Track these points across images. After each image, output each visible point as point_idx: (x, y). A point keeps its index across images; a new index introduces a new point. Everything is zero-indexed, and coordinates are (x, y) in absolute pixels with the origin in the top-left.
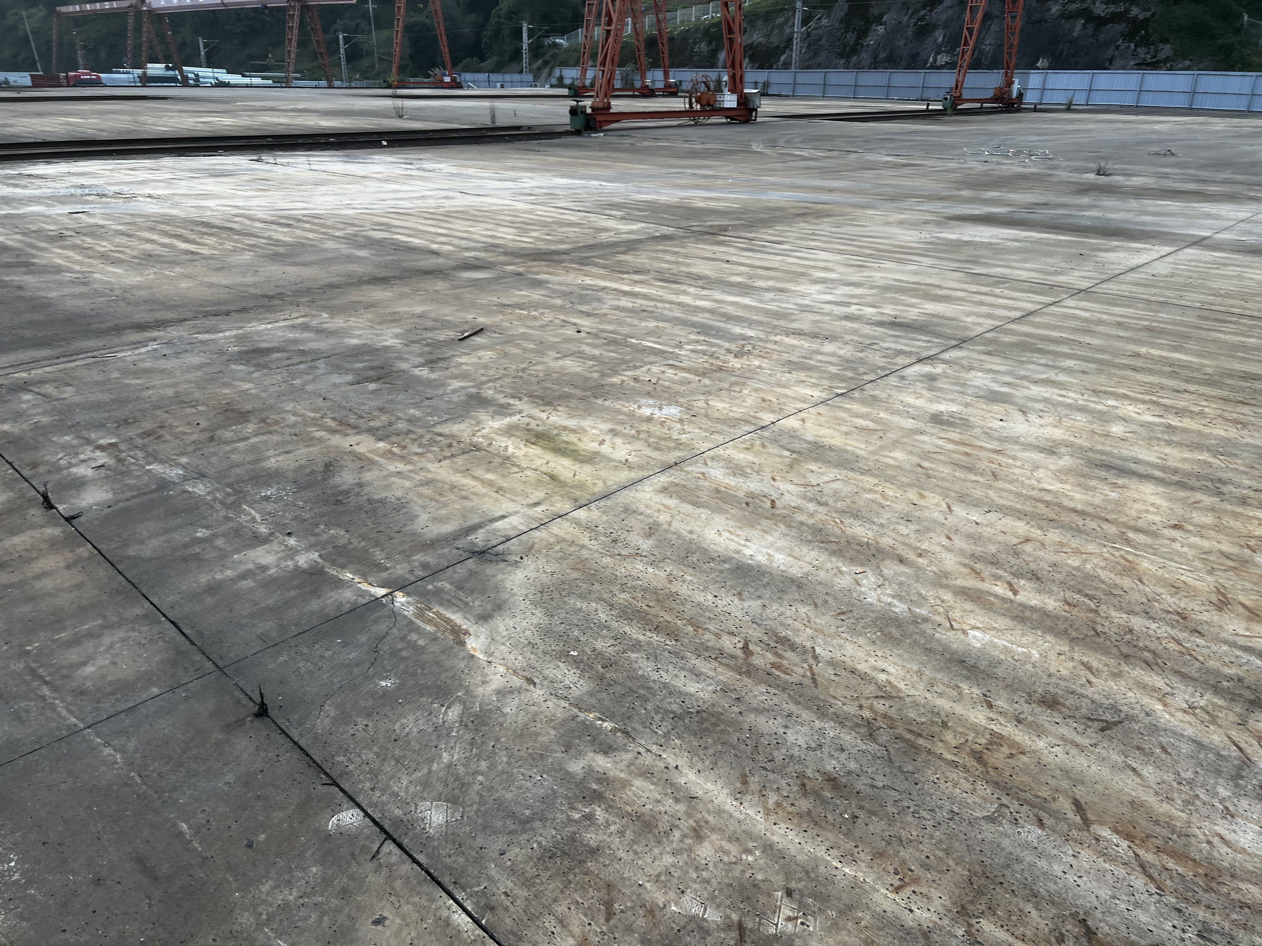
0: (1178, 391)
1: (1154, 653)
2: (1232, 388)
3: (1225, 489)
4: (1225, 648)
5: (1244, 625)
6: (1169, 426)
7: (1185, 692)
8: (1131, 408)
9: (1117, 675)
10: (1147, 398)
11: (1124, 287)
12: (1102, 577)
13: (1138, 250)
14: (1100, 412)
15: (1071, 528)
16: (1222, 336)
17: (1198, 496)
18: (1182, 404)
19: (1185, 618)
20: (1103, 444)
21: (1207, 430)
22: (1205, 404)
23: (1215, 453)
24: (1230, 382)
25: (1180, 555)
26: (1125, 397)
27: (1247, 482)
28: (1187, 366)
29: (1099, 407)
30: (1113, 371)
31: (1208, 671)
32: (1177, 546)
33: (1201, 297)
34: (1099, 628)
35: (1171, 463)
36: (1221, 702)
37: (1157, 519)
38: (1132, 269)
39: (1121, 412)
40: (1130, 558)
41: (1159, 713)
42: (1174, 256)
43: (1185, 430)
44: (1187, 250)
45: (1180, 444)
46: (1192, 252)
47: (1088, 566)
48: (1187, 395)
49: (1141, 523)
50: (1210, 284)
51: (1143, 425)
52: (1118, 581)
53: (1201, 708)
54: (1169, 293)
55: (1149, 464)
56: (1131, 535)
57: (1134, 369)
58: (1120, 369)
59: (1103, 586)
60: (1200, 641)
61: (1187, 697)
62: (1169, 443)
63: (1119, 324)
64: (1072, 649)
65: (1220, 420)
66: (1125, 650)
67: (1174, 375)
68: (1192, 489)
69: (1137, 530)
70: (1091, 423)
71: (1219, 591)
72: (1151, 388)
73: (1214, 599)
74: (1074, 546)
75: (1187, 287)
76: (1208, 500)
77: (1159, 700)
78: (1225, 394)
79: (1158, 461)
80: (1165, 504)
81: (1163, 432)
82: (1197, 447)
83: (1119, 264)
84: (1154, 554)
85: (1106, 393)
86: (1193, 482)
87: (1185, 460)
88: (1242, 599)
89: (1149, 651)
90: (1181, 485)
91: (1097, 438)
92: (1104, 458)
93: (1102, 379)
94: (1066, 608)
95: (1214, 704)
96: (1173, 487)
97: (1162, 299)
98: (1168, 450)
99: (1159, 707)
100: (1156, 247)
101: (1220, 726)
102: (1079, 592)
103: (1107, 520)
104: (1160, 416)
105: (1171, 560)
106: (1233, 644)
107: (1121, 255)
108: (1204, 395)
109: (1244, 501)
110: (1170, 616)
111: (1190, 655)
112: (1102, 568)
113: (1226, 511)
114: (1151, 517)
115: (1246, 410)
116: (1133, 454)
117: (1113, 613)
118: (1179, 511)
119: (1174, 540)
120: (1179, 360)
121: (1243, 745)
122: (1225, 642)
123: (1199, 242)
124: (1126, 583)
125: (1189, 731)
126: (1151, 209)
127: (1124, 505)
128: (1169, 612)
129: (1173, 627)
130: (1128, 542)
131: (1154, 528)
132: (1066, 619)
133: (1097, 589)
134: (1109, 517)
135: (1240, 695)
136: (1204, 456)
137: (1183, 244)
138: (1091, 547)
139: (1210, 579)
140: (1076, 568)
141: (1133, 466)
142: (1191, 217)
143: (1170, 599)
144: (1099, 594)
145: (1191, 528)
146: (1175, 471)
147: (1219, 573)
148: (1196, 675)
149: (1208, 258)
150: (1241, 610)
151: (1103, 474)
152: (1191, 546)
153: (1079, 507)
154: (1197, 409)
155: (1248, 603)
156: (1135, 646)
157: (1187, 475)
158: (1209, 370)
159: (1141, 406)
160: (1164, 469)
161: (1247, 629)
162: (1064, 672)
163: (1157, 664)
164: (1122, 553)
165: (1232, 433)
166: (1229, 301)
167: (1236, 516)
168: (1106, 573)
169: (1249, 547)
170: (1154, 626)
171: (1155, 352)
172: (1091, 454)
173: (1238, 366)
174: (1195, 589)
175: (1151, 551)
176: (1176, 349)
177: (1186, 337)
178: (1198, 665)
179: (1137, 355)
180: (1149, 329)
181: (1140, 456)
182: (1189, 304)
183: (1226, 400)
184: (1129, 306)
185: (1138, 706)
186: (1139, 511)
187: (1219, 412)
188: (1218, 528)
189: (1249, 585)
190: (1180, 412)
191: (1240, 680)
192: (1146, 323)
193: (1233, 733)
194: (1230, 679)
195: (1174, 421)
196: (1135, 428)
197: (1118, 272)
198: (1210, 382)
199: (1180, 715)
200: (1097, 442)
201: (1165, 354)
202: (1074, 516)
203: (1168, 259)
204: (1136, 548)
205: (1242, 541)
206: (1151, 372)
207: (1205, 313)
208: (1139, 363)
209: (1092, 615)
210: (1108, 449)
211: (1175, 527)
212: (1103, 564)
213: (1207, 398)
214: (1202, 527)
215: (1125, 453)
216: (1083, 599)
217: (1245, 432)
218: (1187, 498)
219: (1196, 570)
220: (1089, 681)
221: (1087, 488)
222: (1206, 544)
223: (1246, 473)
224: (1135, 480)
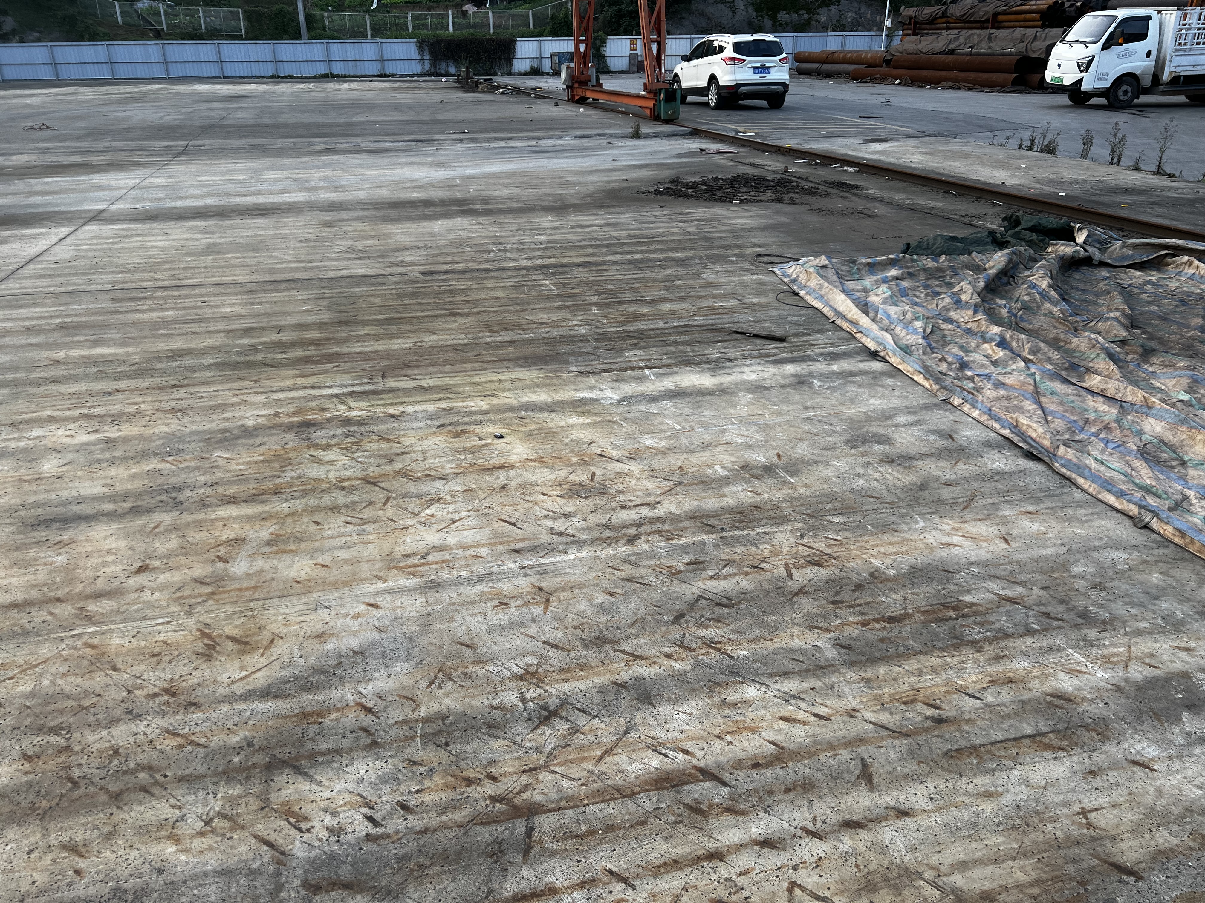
0: (109, 394)
1: (150, 768)
2: (163, 373)
3: (182, 497)
4: (225, 708)
5: (237, 663)
6: (108, 441)
7: (194, 805)
8: (60, 432)
9: (109, 837)
10: (77, 413)
11: (25, 283)
12: (67, 689)
13: (34, 237)
14: (26, 450)
15: (14, 635)
16: (139, 316)
17: (158, 517)
18: (116, 408)
19: (174, 694)
20: (35, 492)
21: (149, 432)
22: (140, 399)
23: (162, 455)
24: (160, 366)
25: (152, 606)
26: (52, 419)
27: (202, 479)
28: (110, 361)
29: (22, 444)
30: (31, 390)
31: (215, 753)
32: (146, 596)
33: (110, 277)
34: (76, 773)
35: (120, 487)
36: (236, 790)
37: (116, 569)
38: (31, 260)
39: (49, 443)
40: (96, 641)
41: (172, 859)
42: (73, 237)
43: (125, 440)
44: (86, 228)
45: (124, 459)
46: (92, 229)
47: (46, 682)
48: (119, 396)
49: (101, 585)
50: (117, 260)
51: (79, 449)
52: (88, 684)
53: (219, 814)
54: (76, 279)
55: (96, 499)
56: (92, 607)
57: (56, 381)
58: (39, 385)
59: (70, 703)
60: (197, 716)
61: (200, 810)
62: (112, 462)
63: (28, 330)
64: (46, 832)
65: (159, 415)
66: (113, 788)
67: (100, 375)
68: (148, 511)
69: (97, 596)
70: (16, 469)
71: (203, 634)
72: (78, 401)
73: (200, 648)
74: (20, 660)
75: (95, 268)
76: (166, 518)
77: (169, 838)
78: (157, 381)
79: (105, 490)
80: (122, 544)
81: (103, 450)
82: (143, 455)
83: (16, 257)
84: (124, 621)
85: (26, 422)
86: (148, 502)
87: (134, 477)
88: (228, 630)
89: (144, 769)
90: (136, 511)
91: (26, 487)
92: (40, 511)
93: (21, 405)
94: (27, 766)
95: (230, 799)
96: (128, 518)
97: (70, 288)
98: (113, 472)
99: (171, 849)
100: (53, 230)
101: (243, 828)
102: (40, 730)
103: (59, 600)
104: (97, 431)
105: (144, 618)
106: (231, 699)
107: (16, 245)
108: (136, 389)
109: (203, 504)
110: (157, 700)
111: (192, 743)
112: (65, 675)
113: (188, 525)
114: (110, 570)
115: (181, 393)
116: (74, 492)
117: (90, 738)
118: (140, 547)
119: (141, 589)
120: (103, 355)
121: (273, 837)
122: (225, 700)
123: (96, 217)
124: (97, 681)
125: (212, 862)
126: (38, 188)
127: (76, 567)
128: (156, 695)
129: (164, 714)
130: (89, 619)
131: (117, 583)
132: (29, 785)
133: (61, 712)
134: (59, 594)
135: (254, 765)
136: (153, 464)
137: (81, 222)
138: (46, 651)
139: (190, 622)
140: (31, 695)
141: (77, 509)
142: (82, 191)
143: (151, 676)
144: (67, 719)
145: (157, 563)
146: (126, 496)
147: (199, 608)
148: (201, 770)
149: (110, 233)
150: (230, 646)
151: (41, 534)
152: (161, 588)
153: (20, 597)
154: (132, 409)
155: (234, 632)
156: (125, 773)
157: (139, 495)
158: (136, 359)
159: (72, 426)
160: (112, 498)
161: (242, 668)
162: (41, 878)
163: (157, 783)
164: (85, 638)
165: (173, 425)
166: (138, 276)
167: (199, 525)
168: (71, 679)
169: (220, 559)
170: (141, 727)
171: (75, 353)
172: (23, 513)
173: (163, 346)
174: (177, 645)
175: (119, 617)
176: (96, 343)
177: (106, 326)
178: (202, 751)
179: (57, 362)
180: (62, 327)
181: (83, 492)
182: (99, 287)
183: (160, 388)
184: (35, 305)
185: (146, 865)
186: (96, 568)
187: (156, 405)
188: (184, 550)
189: (230, 609)
190: (116, 419)
191: (250, 744)
192: (58, 321)
193: (260, 828)
194: (238, 749)
195: (112, 432)
196: (70, 456)
197: (15, 266)
198: (141, 372)
199: (197, 844)
200: (27, 493)
201: (86, 352)
202: (14, 613)
203: (68, 241)
204: (100, 623)
205: (211, 555)
206: (74, 378)
207: (117, 294)
208: (60, 372)
209: (62, 758)
210: (42, 497)
211: (140, 570)
212: (63, 669)
213: (140, 391)
214: (168, 556)
215: (64, 494)
216: (47, 738)
217: (186, 420)
218: (145, 525)
219: (174, 616)
220: (78, 872)
221: (24, 565)
222: (176, 577)
223: (198, 468)
224: (83, 526)
